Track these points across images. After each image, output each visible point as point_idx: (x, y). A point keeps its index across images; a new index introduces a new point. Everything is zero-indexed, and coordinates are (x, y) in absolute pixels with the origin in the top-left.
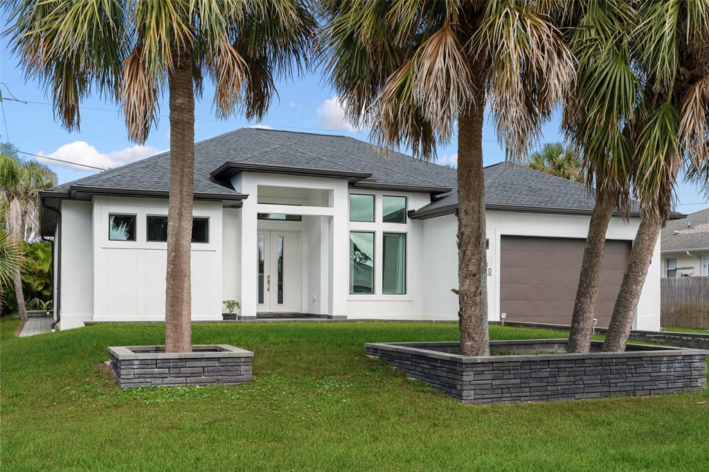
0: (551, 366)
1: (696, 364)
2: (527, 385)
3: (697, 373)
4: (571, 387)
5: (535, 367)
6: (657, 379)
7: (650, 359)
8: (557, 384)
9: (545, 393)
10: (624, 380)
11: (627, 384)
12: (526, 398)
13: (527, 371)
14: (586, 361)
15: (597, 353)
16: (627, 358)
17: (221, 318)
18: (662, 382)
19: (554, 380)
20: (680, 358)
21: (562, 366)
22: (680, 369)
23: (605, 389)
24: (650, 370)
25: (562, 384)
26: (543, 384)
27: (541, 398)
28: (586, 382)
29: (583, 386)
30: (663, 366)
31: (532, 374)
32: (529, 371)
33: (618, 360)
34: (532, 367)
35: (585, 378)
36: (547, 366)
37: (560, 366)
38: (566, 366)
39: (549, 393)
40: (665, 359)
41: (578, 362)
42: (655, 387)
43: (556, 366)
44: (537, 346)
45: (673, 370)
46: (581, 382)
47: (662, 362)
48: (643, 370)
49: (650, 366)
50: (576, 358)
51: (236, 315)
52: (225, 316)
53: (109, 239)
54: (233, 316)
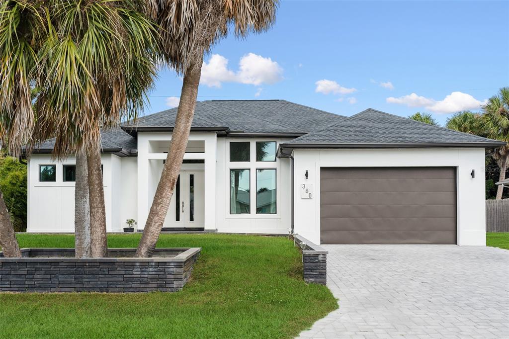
0: (28, 266)
1: (171, 270)
2: (7, 279)
3: (172, 277)
4: (47, 282)
5: (15, 267)
6: (131, 280)
7: (123, 264)
8: (34, 280)
9: (23, 286)
10: (98, 280)
11: (99, 283)
12: (6, 289)
13: (7, 269)
14: (61, 264)
15: (68, 258)
16: (100, 262)
17: (122, 231)
18: (135, 282)
19: (31, 276)
20: (153, 264)
21: (38, 266)
22: (154, 273)
23: (78, 285)
24: (123, 272)
25: (38, 280)
26: (21, 280)
27: (19, 289)
28: (60, 279)
29: (58, 282)
30: (135, 270)
31: (12, 271)
32: (10, 269)
33: (90, 264)
34: (12, 266)
35: (60, 276)
36: (25, 267)
37: (36, 266)
38: (41, 266)
39: (27, 286)
40: (138, 264)
41: (53, 264)
42: (128, 286)
43: (32, 266)
44: (163, 253)
45: (146, 273)
46: (56, 280)
47: (136, 267)
48: (116, 272)
49: (123, 269)
50: (51, 261)
51: (133, 228)
52: (126, 230)
53: (40, 181)
54: (131, 230)
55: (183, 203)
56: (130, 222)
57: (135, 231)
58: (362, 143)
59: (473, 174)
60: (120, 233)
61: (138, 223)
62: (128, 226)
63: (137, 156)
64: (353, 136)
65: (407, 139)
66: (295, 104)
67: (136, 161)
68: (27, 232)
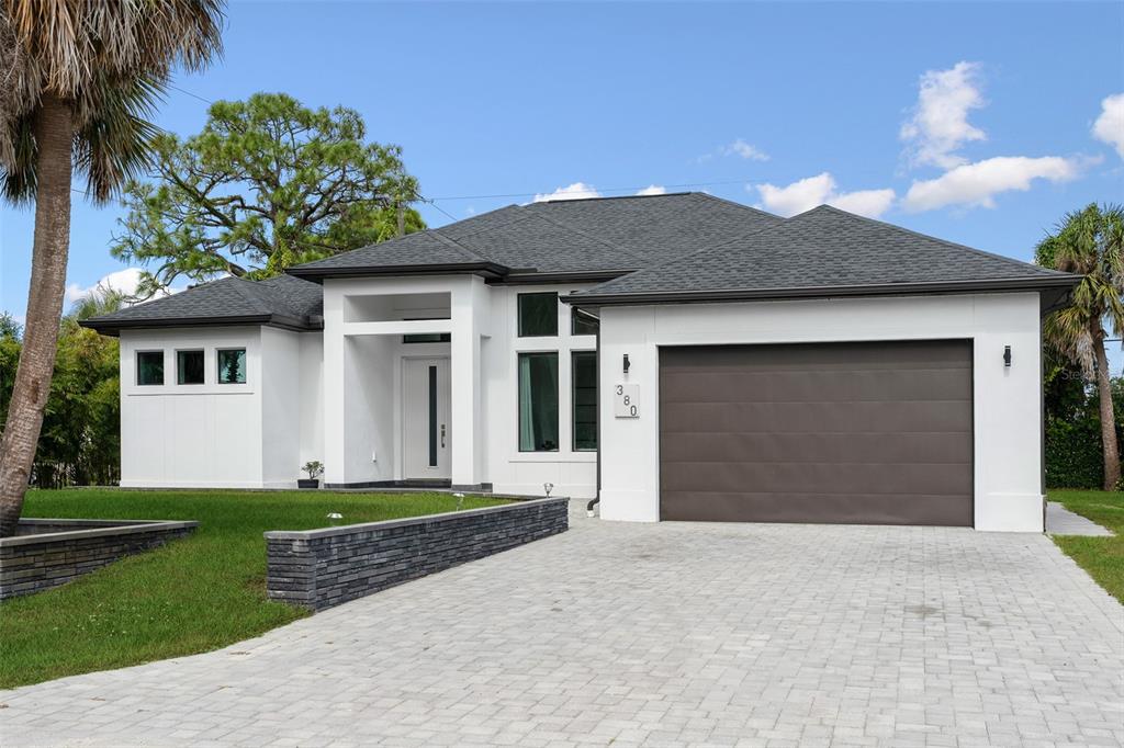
17: (296, 486)
51: (317, 481)
52: (302, 483)
53: (139, 384)
54: (314, 483)
55: (443, 427)
56: (312, 467)
57: (321, 487)
58: (743, 288)
59: (1007, 356)
60: (291, 491)
61: (325, 471)
62: (306, 476)
63: (322, 329)
64: (734, 272)
65: (849, 276)
66: (719, 200)
67: (321, 339)
68: (121, 485)
